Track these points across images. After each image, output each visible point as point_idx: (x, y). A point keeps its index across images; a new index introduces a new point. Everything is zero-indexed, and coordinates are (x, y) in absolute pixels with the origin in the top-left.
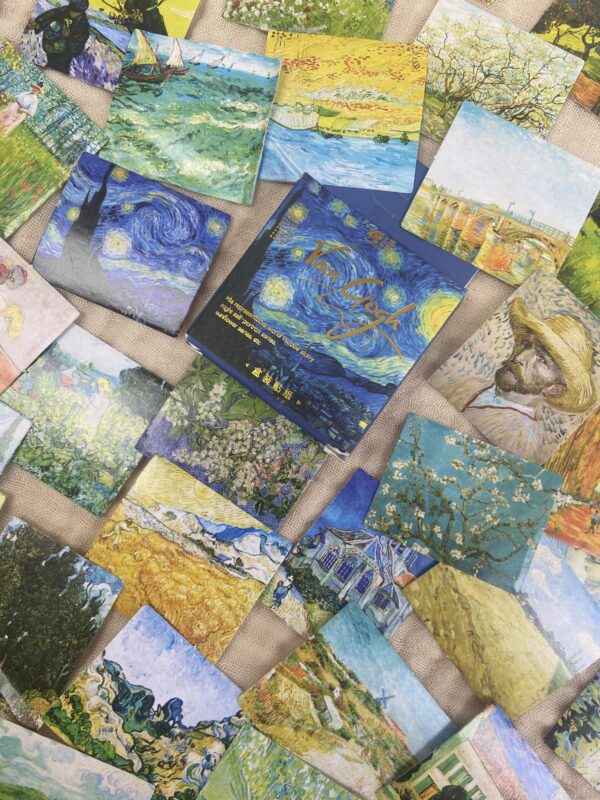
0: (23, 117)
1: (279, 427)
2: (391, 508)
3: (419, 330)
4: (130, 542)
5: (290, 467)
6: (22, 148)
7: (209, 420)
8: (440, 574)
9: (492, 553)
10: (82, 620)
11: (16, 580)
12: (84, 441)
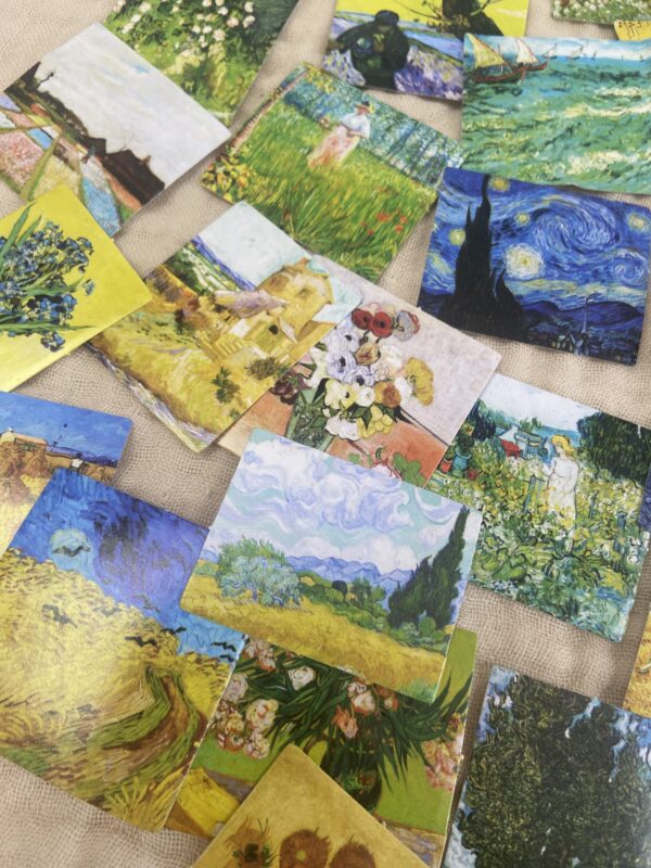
0: (356, 141)
6: (366, 174)
11: (532, 772)
12: (562, 527)
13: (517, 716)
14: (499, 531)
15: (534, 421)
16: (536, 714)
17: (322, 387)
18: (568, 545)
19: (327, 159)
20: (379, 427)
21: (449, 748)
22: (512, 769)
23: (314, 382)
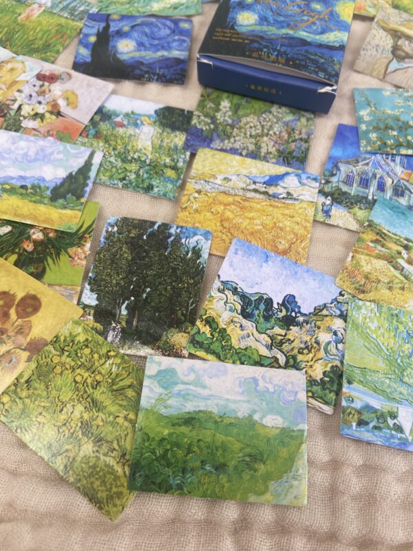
0: (43, 9)
1: (275, 114)
2: (373, 136)
3: (341, 19)
4: (205, 204)
5: (294, 133)
6: (48, 20)
7: (226, 121)
10: (191, 265)
11: (126, 255)
12: (145, 154)
13: (119, 234)
14: (112, 159)
15: (132, 112)
16: (129, 232)
17: (20, 108)
18: (148, 162)
19: (28, 17)
20: (49, 121)
21: (82, 249)
22: (116, 256)
23: (16, 106)
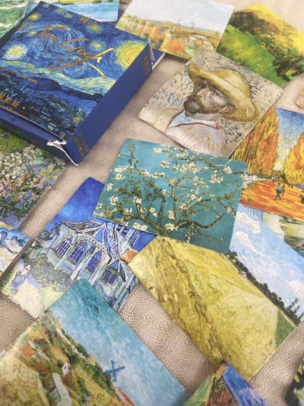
1: (25, 155)
2: (114, 200)
3: (117, 62)
5: (32, 180)
8: (158, 245)
9: (199, 222)
